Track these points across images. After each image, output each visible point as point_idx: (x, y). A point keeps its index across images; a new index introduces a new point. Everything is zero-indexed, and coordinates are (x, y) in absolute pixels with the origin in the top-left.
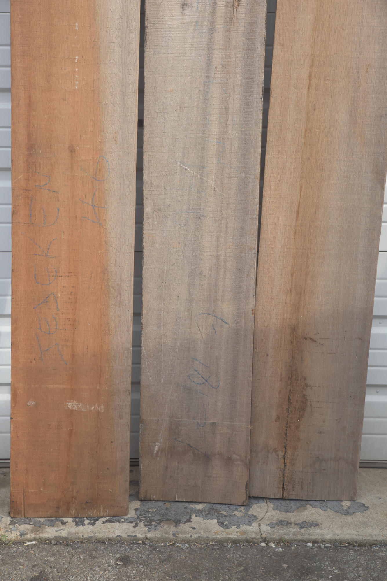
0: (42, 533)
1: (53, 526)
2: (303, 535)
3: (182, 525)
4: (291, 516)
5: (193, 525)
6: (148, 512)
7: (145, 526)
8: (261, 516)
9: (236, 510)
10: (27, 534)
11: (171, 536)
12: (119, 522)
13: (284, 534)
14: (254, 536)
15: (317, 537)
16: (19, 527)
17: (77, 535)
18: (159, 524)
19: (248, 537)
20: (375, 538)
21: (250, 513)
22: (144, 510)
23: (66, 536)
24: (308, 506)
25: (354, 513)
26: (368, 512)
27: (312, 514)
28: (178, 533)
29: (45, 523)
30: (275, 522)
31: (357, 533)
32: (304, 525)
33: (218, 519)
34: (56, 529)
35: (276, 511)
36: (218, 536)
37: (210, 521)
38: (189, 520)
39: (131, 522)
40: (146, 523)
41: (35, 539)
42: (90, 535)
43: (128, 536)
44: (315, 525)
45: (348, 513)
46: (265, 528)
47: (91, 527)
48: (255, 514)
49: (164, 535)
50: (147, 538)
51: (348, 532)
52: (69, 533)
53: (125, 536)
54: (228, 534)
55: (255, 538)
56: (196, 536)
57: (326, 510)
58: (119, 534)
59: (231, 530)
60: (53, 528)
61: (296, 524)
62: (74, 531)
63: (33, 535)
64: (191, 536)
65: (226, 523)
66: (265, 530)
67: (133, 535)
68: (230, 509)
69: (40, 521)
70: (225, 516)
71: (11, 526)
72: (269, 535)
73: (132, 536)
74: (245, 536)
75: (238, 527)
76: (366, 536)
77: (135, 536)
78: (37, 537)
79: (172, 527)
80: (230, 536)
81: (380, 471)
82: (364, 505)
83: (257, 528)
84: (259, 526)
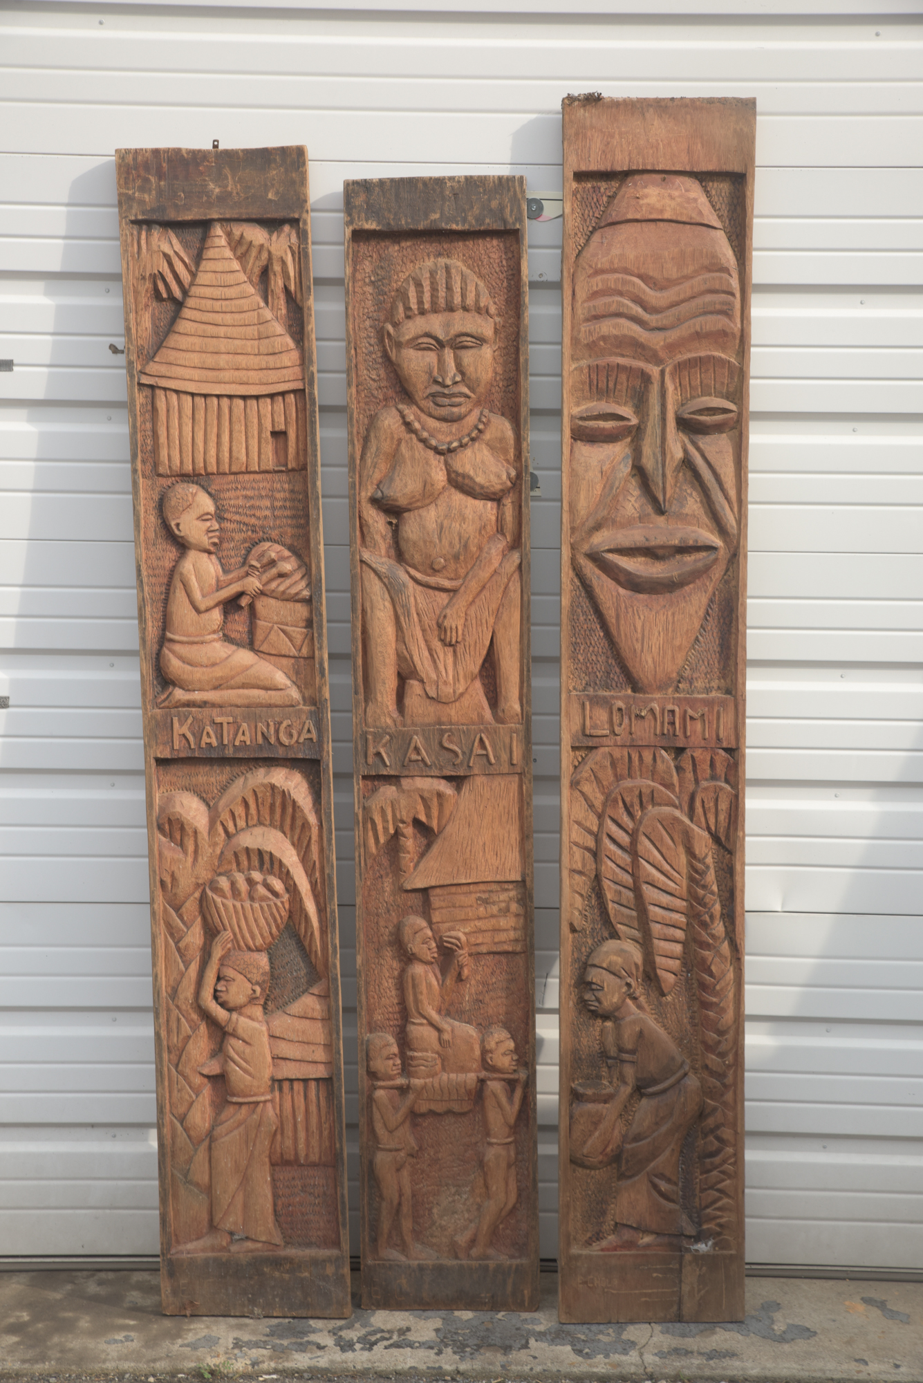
0: (287, 1361)
1: (304, 1352)
2: (713, 1369)
3: (514, 1352)
4: (692, 1343)
5: (532, 1353)
6: (456, 1333)
7: (455, 1353)
8: (643, 1341)
9: (601, 1332)
10: (263, 1362)
11: (498, 1369)
12: (412, 1348)
13: (683, 1367)
14: (633, 1369)
15: (735, 1372)
16: (249, 1352)
17: (345, 1365)
18: (477, 1350)
19: (624, 1372)
20: (829, 1375)
21: (625, 1336)
22: (450, 1332)
23: (327, 1366)
24: (718, 1329)
25: (793, 1340)
26: (816, 1338)
27: (726, 1340)
28: (510, 1363)
29: (290, 1347)
30: (666, 1350)
31: (799, 1367)
32: (713, 1355)
33: (573, 1345)
34: (309, 1355)
35: (667, 1335)
36: (575, 1370)
37: (559, 1348)
38: (526, 1346)
39: (432, 1348)
40: (455, 1349)
41: (276, 1371)
42: (366, 1366)
43: (428, 1368)
44: (732, 1355)
45: (784, 1339)
46: (650, 1358)
47: (366, 1353)
48: (632, 1339)
49: (487, 1366)
50: (458, 1372)
51: (786, 1365)
52: (332, 1362)
53: (422, 1367)
54: (590, 1366)
55: (635, 1374)
56: (538, 1369)
57: (748, 1336)
58: (413, 1365)
59: (595, 1360)
60: (304, 1354)
61: (700, 1354)
62: (339, 1359)
63: (273, 1365)
64: (531, 1369)
65: (587, 1350)
66: (650, 1361)
67: (437, 1365)
68: (590, 1331)
69: (282, 1345)
70: (583, 1341)
71: (236, 1351)
72: (658, 1369)
73: (434, 1368)
74: (619, 1369)
75: (607, 1356)
76: (815, 1371)
77: (440, 1368)
78: (280, 1367)
79: (499, 1355)
80: (595, 1370)
81: (831, 1283)
82: (808, 1329)
83: (638, 1358)
84: (641, 1355)
